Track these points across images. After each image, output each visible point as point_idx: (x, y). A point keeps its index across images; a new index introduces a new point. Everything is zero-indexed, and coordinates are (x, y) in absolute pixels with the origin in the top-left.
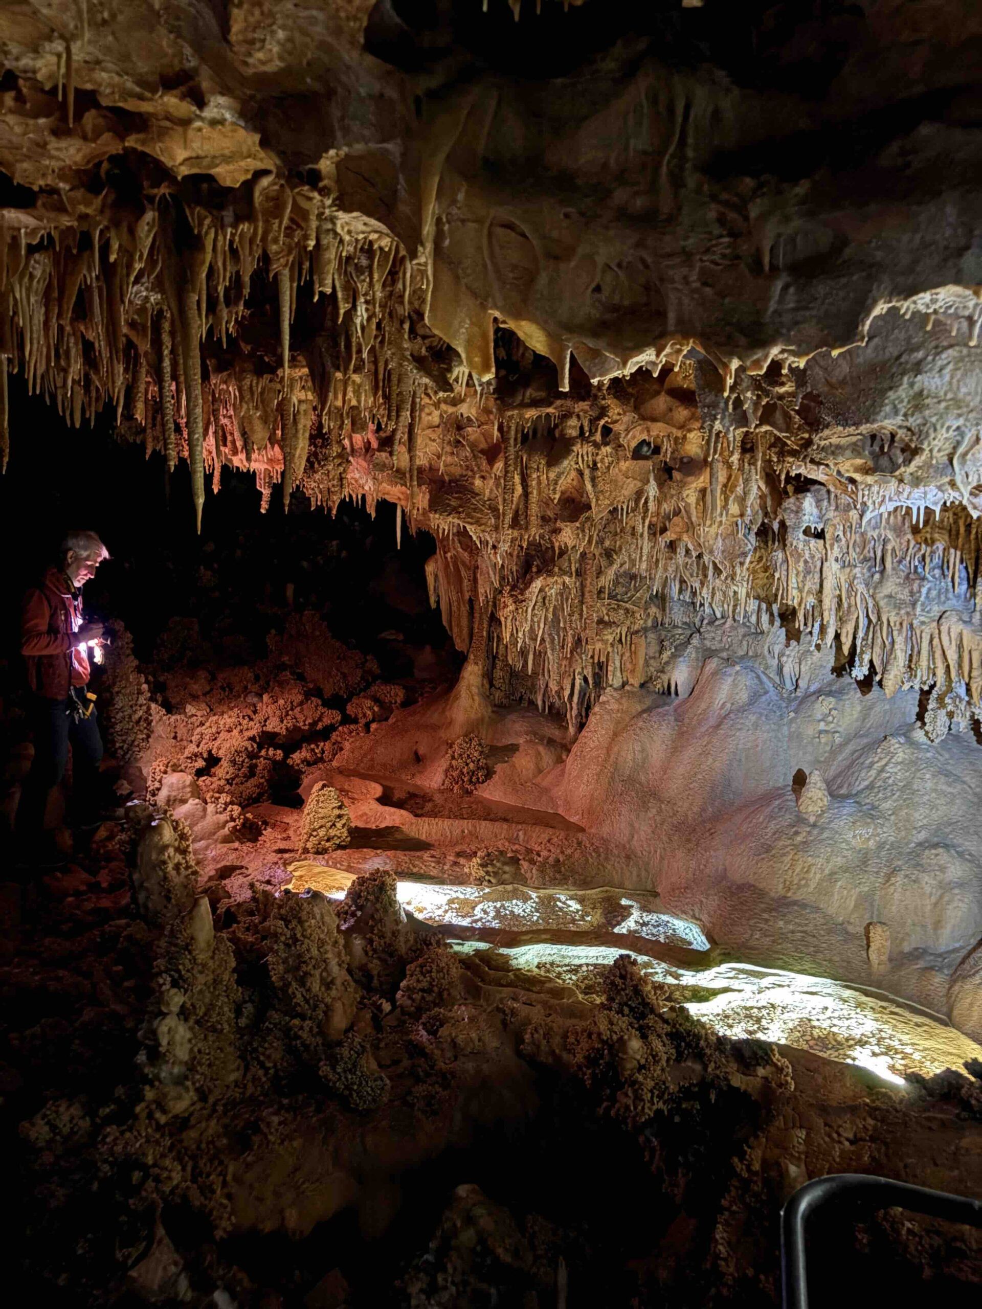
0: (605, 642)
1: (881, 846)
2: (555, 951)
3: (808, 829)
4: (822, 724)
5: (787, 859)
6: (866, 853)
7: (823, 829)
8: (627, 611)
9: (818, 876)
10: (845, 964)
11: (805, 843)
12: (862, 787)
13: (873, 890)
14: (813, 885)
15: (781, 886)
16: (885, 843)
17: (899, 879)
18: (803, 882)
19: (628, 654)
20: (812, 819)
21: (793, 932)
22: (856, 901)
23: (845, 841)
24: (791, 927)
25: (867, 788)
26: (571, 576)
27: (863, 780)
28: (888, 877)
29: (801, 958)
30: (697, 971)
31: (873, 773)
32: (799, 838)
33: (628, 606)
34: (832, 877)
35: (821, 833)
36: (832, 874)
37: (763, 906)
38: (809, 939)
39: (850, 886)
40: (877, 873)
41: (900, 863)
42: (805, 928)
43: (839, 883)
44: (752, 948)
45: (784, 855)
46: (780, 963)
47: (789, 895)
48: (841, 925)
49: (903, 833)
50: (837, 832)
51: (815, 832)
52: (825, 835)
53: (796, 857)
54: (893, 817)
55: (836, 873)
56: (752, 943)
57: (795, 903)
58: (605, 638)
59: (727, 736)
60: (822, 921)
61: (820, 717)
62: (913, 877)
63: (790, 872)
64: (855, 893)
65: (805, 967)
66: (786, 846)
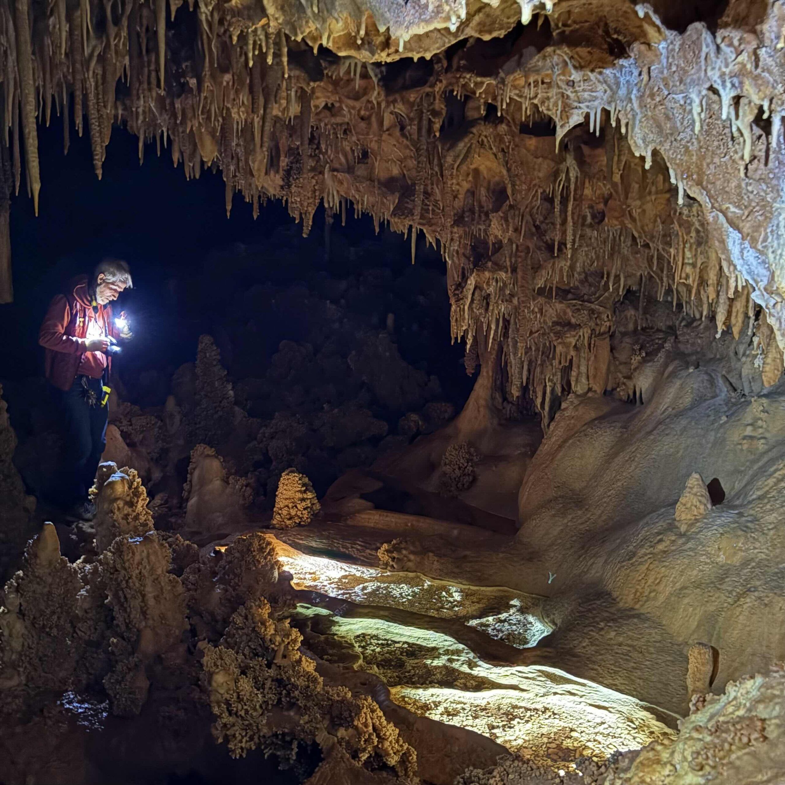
0: (566, 345)
1: (745, 563)
2: (385, 627)
3: (673, 538)
4: (749, 428)
5: (644, 568)
6: (729, 569)
7: (689, 540)
8: (592, 311)
9: (669, 590)
10: (660, 686)
11: (665, 552)
12: (754, 497)
13: (720, 610)
14: (662, 598)
15: (632, 596)
16: (752, 560)
17: (749, 601)
18: (653, 594)
19: (593, 358)
20: (683, 528)
21: (620, 645)
22: (699, 622)
23: (708, 554)
24: (621, 639)
25: (759, 498)
26: (506, 272)
27: (758, 489)
28: (739, 597)
29: (615, 672)
30: (496, 666)
31: (771, 481)
32: (661, 547)
33: (593, 306)
34: (681, 593)
35: (684, 544)
36: (684, 588)
37: (606, 614)
38: (635, 655)
39: (696, 604)
40: (730, 592)
41: (758, 583)
42: (635, 643)
43: (686, 601)
44: (575, 655)
45: (641, 563)
46: (593, 673)
47: (637, 606)
48: (679, 645)
49: (778, 551)
50: (701, 543)
51: (680, 541)
52: (689, 545)
53: (652, 566)
54: (772, 532)
55: (686, 588)
56: (577, 650)
57: (638, 616)
58: (568, 340)
59: (654, 441)
60: (659, 638)
61: (750, 421)
62: (766, 601)
63: (643, 581)
64: (699, 613)
65: (617, 682)
66: (646, 555)
